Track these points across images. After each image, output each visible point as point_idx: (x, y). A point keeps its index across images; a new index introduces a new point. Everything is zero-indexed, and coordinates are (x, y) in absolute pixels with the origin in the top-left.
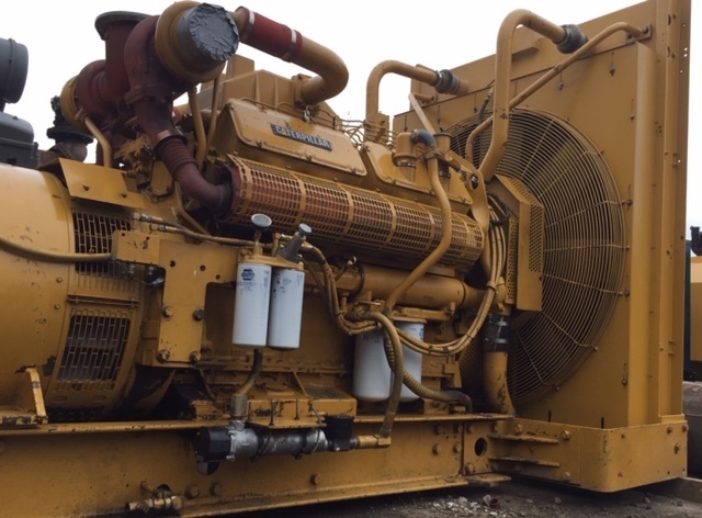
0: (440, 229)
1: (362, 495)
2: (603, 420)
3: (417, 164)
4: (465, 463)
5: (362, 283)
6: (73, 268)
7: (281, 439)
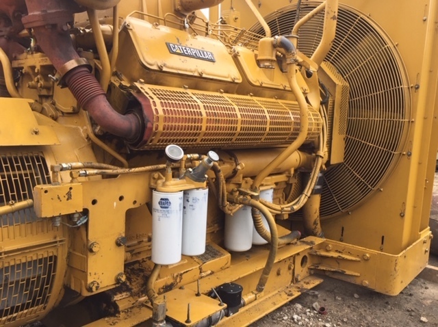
0: (299, 124)
2: (383, 237)
3: (275, 66)
4: (295, 275)
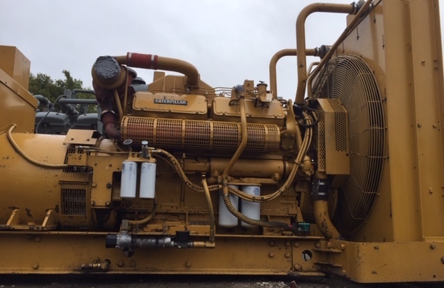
1: (209, 273)
4: (294, 264)
5: (210, 166)
6: (61, 170)
7: (145, 240)
